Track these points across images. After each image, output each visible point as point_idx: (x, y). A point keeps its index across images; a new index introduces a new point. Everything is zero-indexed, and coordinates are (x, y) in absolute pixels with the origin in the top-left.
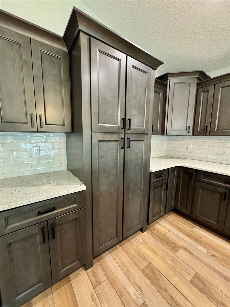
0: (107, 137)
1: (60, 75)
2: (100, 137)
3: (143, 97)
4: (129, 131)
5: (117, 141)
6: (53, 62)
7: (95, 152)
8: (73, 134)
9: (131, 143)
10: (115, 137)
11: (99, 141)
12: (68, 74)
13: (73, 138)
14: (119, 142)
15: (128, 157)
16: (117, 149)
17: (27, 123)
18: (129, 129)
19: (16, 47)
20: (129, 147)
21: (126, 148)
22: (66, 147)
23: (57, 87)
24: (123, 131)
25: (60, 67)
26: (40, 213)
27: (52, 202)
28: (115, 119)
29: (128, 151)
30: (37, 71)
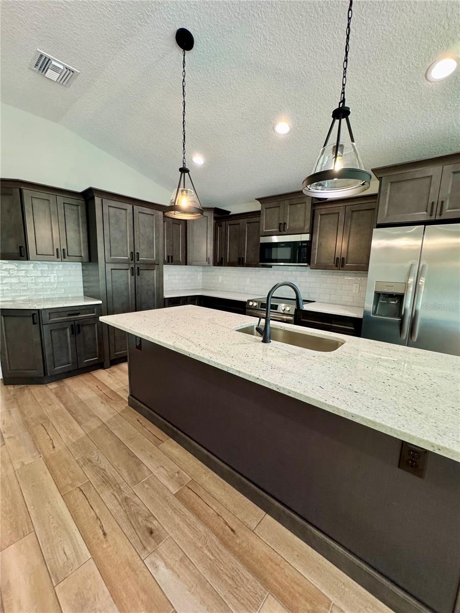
0: (118, 266)
1: (78, 218)
2: (113, 266)
3: (151, 234)
4: (138, 262)
5: (128, 269)
6: (73, 210)
7: (109, 277)
8: (90, 263)
9: (141, 272)
10: (125, 266)
11: (112, 269)
12: (85, 217)
13: (91, 267)
14: (129, 270)
15: (138, 283)
16: (128, 276)
17: (53, 255)
18: (138, 260)
19: (46, 202)
20: (138, 275)
21: (136, 276)
22: (82, 275)
23: (76, 228)
24: (133, 262)
25: (78, 213)
26: (69, 315)
27: (77, 308)
28: (125, 253)
29: (138, 278)
30: (61, 219)
